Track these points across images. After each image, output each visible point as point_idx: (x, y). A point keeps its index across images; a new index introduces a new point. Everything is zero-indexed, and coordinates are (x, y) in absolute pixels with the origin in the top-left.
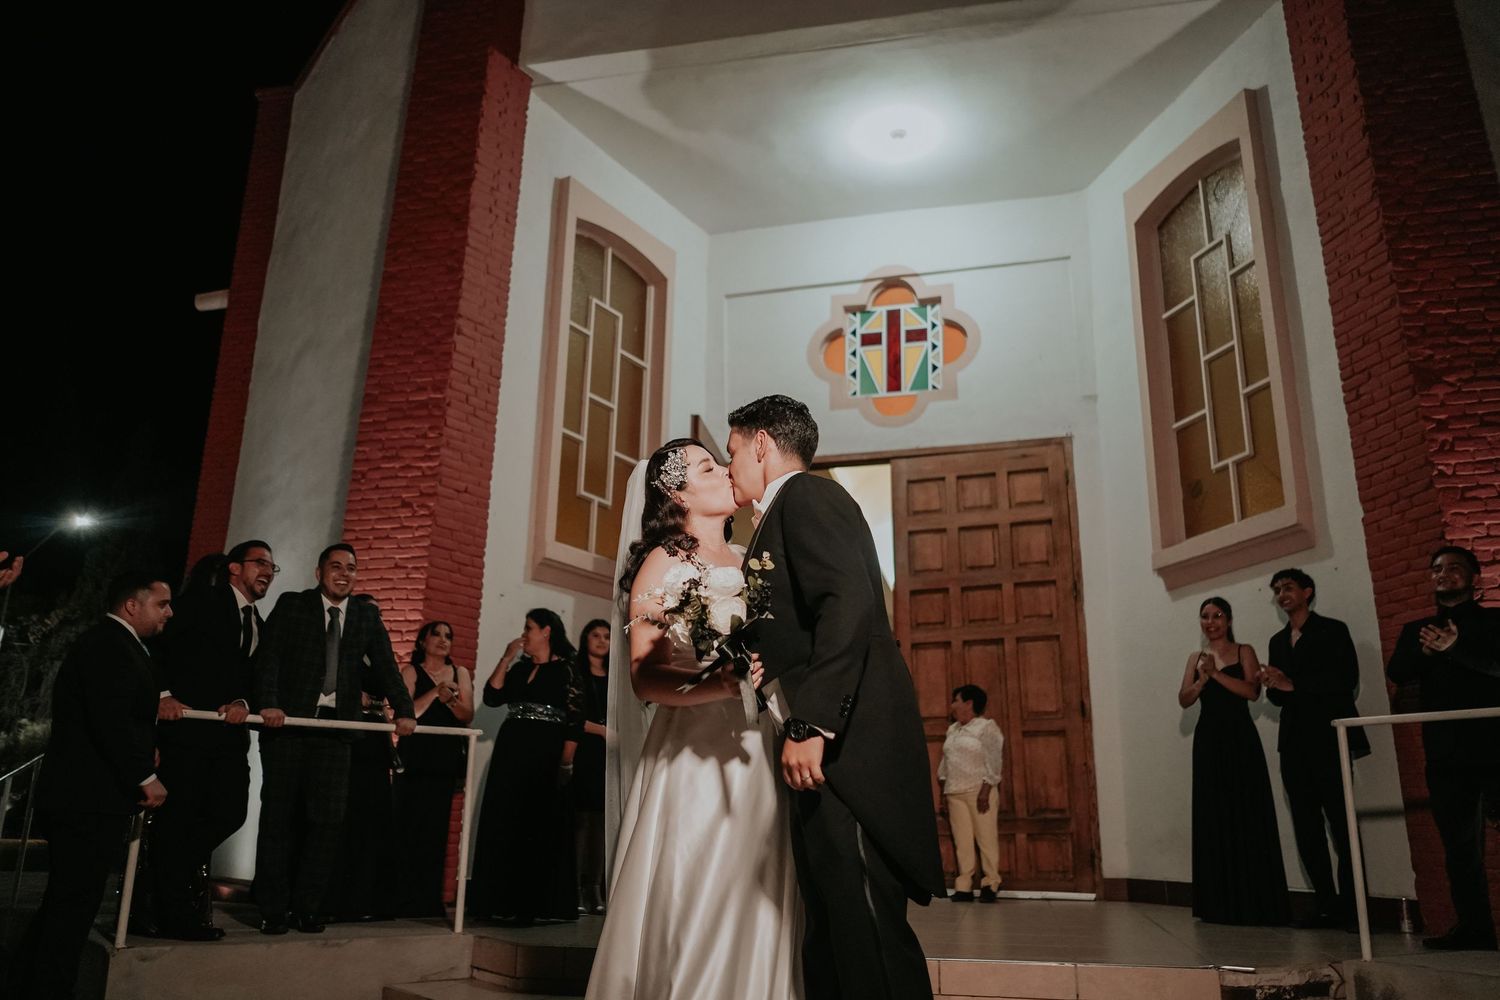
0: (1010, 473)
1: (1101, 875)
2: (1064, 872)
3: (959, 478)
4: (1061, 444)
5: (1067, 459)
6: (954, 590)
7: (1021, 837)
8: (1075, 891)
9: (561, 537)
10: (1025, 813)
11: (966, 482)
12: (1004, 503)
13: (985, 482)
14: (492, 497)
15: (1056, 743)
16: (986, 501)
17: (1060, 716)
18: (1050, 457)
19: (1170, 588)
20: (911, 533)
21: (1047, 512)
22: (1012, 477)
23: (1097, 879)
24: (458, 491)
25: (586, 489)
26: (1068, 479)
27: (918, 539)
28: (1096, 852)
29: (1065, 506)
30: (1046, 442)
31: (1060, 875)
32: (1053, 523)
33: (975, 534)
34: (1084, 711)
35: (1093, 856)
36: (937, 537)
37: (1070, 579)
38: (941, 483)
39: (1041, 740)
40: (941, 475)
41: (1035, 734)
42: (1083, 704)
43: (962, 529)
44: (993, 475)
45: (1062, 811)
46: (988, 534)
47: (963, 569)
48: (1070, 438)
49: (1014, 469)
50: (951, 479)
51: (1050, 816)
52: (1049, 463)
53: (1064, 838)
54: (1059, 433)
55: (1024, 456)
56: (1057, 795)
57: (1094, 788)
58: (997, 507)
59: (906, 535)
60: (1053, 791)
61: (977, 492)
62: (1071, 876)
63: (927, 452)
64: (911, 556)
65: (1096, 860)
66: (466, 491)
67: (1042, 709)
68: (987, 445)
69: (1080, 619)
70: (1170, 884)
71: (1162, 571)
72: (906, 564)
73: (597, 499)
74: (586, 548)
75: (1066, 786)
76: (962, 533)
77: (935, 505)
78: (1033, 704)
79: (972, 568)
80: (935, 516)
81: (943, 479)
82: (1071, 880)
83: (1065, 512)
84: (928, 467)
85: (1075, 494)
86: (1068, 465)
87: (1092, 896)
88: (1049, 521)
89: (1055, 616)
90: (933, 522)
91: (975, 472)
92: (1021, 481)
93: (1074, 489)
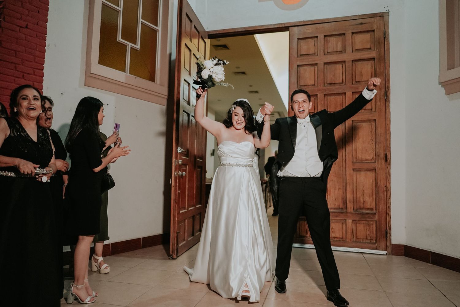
0: (353, 33)
1: (390, 242)
2: (371, 239)
3: (325, 36)
4: (383, 17)
5: (385, 24)
6: (320, 95)
7: (349, 221)
8: (376, 249)
9: (102, 61)
10: (352, 210)
11: (329, 39)
12: (349, 49)
13: (340, 38)
14: (48, 33)
15: (371, 175)
16: (339, 48)
17: (373, 161)
18: (376, 24)
19: (448, 93)
20: (298, 66)
21: (373, 54)
22: (354, 35)
23: (388, 244)
24: (20, 27)
25: (122, 38)
26: (385, 35)
27: (302, 69)
28: (389, 231)
29: (382, 51)
30: (374, 15)
31: (369, 241)
32: (376, 60)
33: (332, 67)
34: (387, 159)
35: (386, 233)
36: (312, 68)
37: (383, 90)
38: (316, 39)
39: (363, 173)
40: (316, 35)
41: (360, 170)
42: (386, 155)
43: (325, 64)
44: (344, 34)
45: (372, 209)
46: (339, 66)
47: (326, 85)
48: (388, 13)
49: (355, 31)
50: (321, 36)
51: (364, 211)
52: (375, 27)
53: (372, 223)
54: (382, 10)
55: (362, 24)
56: (370, 202)
57: (390, 198)
58: (345, 52)
59: (296, 67)
60: (367, 199)
61: (335, 44)
62: (374, 242)
63: (309, 23)
64: (298, 78)
65: (388, 235)
66: (27, 27)
67: (364, 158)
68: (342, 18)
69: (387, 110)
70: (433, 253)
71: (443, 84)
72: (296, 82)
73: (130, 45)
74: (124, 71)
75: (374, 197)
76: (326, 66)
77: (312, 51)
78: (360, 156)
79: (330, 84)
80: (311, 57)
81: (317, 37)
82: (374, 244)
83: (383, 54)
84: (309, 31)
85: (388, 44)
86: (386, 28)
87: (385, 252)
88: (373, 59)
89: (374, 110)
90: (311, 60)
91: (334, 33)
92: (359, 38)
93: (388, 41)
